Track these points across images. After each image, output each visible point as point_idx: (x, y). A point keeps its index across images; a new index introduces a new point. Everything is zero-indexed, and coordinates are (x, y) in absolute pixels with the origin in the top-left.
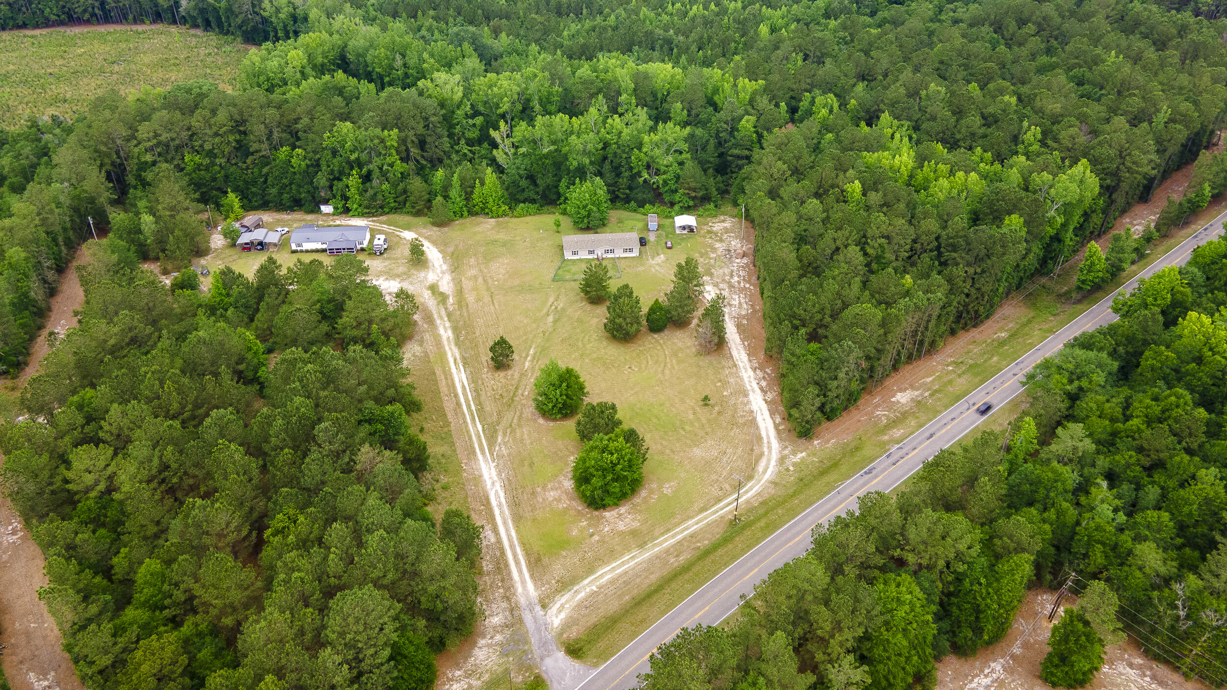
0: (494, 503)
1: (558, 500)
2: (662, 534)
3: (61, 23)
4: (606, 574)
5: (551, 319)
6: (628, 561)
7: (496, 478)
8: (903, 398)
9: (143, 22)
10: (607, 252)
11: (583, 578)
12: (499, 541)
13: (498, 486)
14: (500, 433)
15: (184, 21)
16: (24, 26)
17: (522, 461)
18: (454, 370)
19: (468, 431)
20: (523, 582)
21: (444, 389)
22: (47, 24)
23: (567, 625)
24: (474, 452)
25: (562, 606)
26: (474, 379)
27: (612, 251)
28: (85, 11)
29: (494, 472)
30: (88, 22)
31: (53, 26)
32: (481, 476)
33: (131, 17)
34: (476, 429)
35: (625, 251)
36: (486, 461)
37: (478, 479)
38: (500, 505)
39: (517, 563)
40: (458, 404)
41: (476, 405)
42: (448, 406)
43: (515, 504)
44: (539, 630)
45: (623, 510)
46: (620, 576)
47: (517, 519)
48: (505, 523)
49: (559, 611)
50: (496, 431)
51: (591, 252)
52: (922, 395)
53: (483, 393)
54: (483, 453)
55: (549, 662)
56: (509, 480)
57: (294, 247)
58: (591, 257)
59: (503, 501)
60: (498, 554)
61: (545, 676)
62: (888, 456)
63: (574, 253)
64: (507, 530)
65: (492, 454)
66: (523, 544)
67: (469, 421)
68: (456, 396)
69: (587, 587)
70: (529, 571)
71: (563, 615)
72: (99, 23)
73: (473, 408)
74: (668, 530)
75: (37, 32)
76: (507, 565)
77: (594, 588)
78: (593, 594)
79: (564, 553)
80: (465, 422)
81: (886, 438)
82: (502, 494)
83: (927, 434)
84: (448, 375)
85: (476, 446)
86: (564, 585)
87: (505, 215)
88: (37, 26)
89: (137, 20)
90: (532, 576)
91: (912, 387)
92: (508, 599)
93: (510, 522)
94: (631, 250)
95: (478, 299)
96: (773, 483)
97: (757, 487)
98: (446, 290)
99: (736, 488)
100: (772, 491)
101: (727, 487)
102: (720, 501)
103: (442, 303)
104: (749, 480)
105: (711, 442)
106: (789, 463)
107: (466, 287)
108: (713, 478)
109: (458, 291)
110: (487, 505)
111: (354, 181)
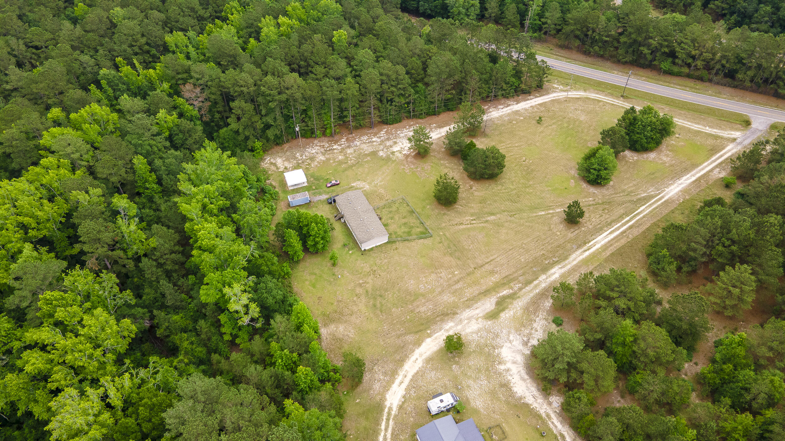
0: (694, 179)
1: (667, 156)
4: (696, 127)
5: (492, 218)
6: (681, 122)
7: (676, 185)
11: (706, 133)
12: (716, 167)
13: (680, 182)
14: (639, 197)
17: (652, 179)
18: (598, 246)
19: (651, 212)
20: (730, 151)
21: (623, 242)
23: (737, 130)
24: (665, 201)
25: (728, 134)
26: (599, 230)
29: (672, 187)
32: (681, 191)
34: (644, 210)
36: (667, 194)
37: (685, 191)
38: (694, 175)
39: (721, 156)
40: (631, 227)
41: (623, 218)
42: (636, 232)
43: (686, 170)
44: (749, 137)
46: (692, 122)
47: (694, 166)
48: (703, 169)
49: (731, 134)
50: (639, 199)
53: (609, 220)
54: (663, 197)
55: (760, 128)
56: (672, 178)
59: (688, 176)
60: (724, 165)
61: (768, 127)
64: (706, 167)
65: (660, 194)
66: (708, 159)
67: (641, 215)
68: (624, 232)
69: (708, 130)
70: (721, 151)
71: (733, 133)
73: (628, 218)
77: (707, 128)
78: (710, 127)
79: (699, 143)
80: (644, 217)
82: (685, 178)
84: (605, 247)
85: (659, 203)
86: (716, 137)
90: (723, 149)
93: (700, 168)
95: (492, 272)
96: (585, 90)
97: (593, 95)
98: (489, 304)
99: (599, 101)
100: (592, 90)
101: (601, 104)
102: (613, 104)
103: (513, 297)
104: (589, 98)
105: (570, 115)
106: (565, 89)
107: (475, 290)
108: (598, 109)
109: (486, 293)
110: (698, 180)
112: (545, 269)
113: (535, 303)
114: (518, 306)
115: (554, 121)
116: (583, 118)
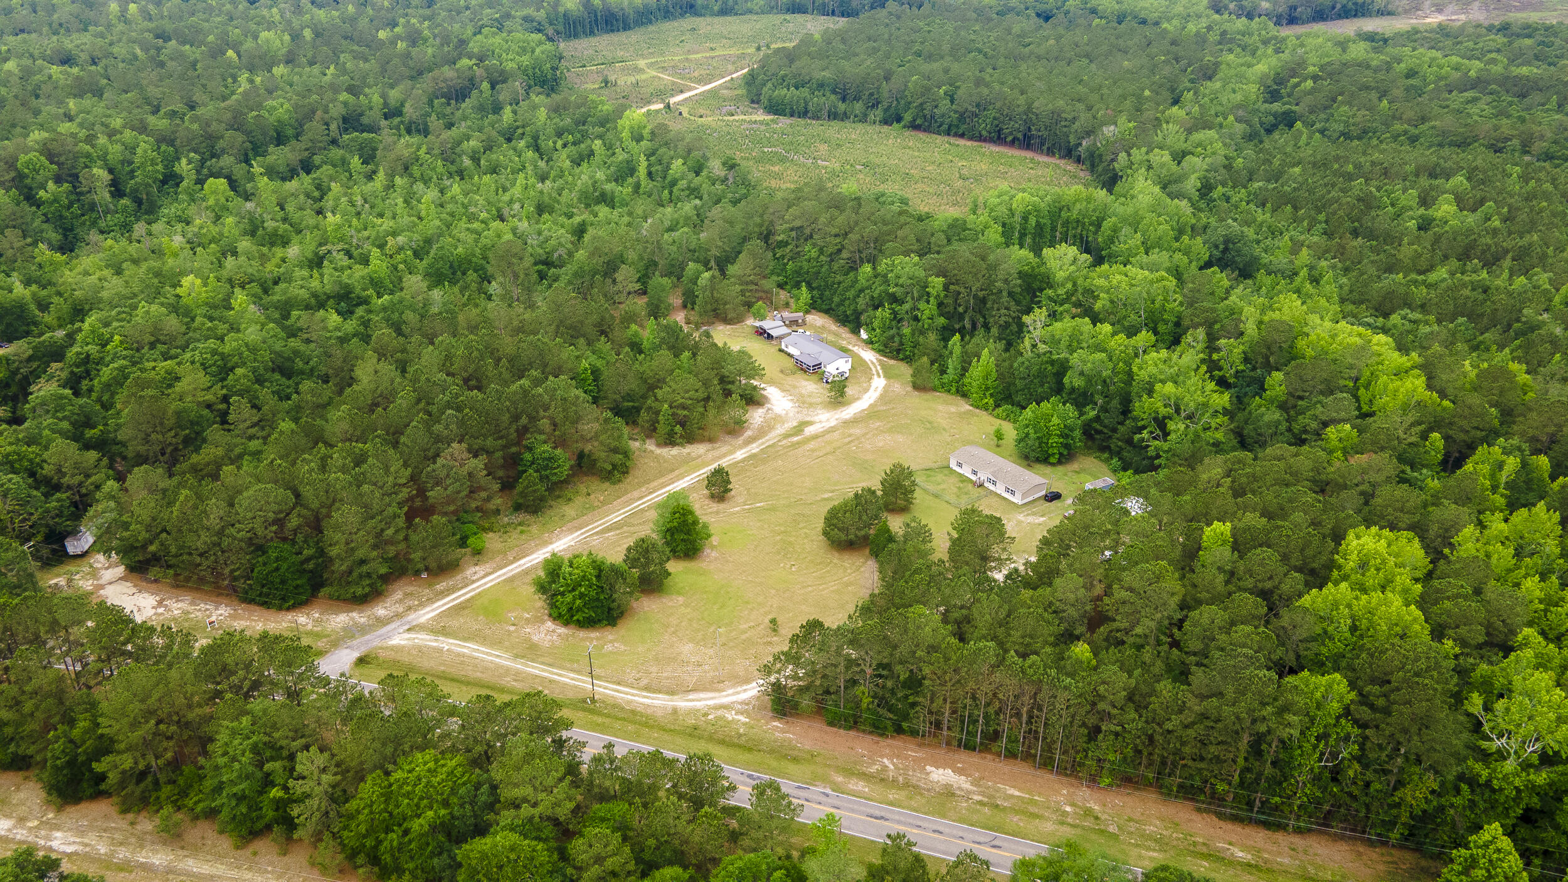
0: (522, 562)
2: (543, 663)
3: (990, 140)
4: (468, 648)
5: (826, 496)
6: (493, 655)
7: (554, 551)
8: (941, 775)
9: (1054, 155)
10: (989, 480)
11: (456, 638)
12: (474, 582)
14: (618, 532)
15: (1078, 160)
16: (962, 136)
18: (687, 478)
19: (607, 516)
20: (434, 610)
21: (654, 484)
22: (981, 139)
23: (394, 648)
24: (583, 528)
25: (415, 638)
27: (994, 483)
28: (1011, 133)
29: (561, 547)
30: (1012, 144)
31: (985, 141)
32: (552, 543)
33: (1045, 148)
34: (615, 518)
35: (1007, 490)
36: (576, 537)
37: (546, 543)
38: (520, 565)
39: (454, 599)
40: (639, 499)
41: (647, 506)
42: (635, 494)
43: (528, 572)
44: (380, 636)
45: (562, 630)
46: (471, 657)
47: (511, 580)
48: (500, 576)
49: (409, 639)
50: (618, 529)
51: (975, 473)
52: (969, 792)
54: (583, 533)
55: (344, 652)
57: (783, 347)
58: (974, 478)
59: (528, 565)
61: (328, 655)
62: (799, 787)
63: (960, 465)
64: (492, 580)
65: (587, 537)
66: (480, 594)
67: (622, 511)
69: (447, 644)
70: (450, 608)
71: (404, 642)
72: (1020, 148)
73: (642, 506)
74: (550, 665)
75: (969, 143)
76: (448, 595)
77: (447, 648)
78: (439, 650)
79: (481, 618)
80: (618, 511)
81: (840, 779)
82: (536, 562)
83: (877, 813)
84: (677, 478)
85: (590, 527)
86: (442, 631)
87: (985, 408)
88: (971, 139)
89: (1050, 152)
90: (445, 611)
91: (976, 782)
92: (410, 608)
93: (503, 578)
94: (1013, 493)
95: (813, 451)
96: (675, 711)
97: (659, 702)
98: (809, 431)
99: (647, 688)
100: (660, 713)
101: (644, 682)
102: (619, 684)
103: (787, 436)
104: (667, 693)
105: (711, 652)
106: (720, 713)
107: (828, 437)
108: (654, 669)
109: (815, 437)
110: (516, 559)
111: (883, 313)
112: (752, 457)
113: (762, 432)
114: (780, 430)
115: (743, 637)
116: (687, 648)
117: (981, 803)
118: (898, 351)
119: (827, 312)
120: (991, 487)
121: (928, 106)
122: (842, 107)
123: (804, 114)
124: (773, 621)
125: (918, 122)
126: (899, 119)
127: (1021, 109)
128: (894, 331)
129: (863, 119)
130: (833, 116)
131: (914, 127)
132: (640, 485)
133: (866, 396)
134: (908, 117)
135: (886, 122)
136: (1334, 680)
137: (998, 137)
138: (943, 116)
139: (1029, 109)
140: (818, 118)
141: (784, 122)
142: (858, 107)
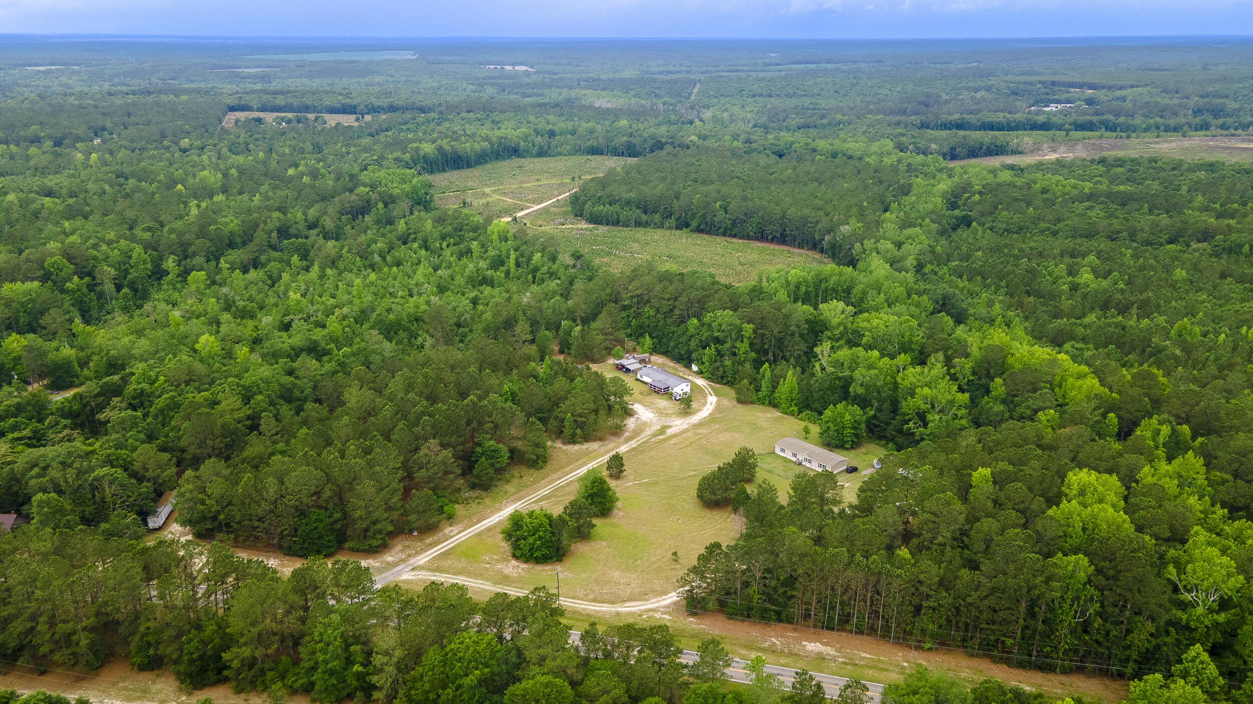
0: (484, 523)
2: (515, 587)
3: (756, 239)
4: (459, 579)
5: (692, 473)
7: (506, 515)
8: (813, 647)
9: (803, 248)
10: (806, 460)
11: (448, 573)
12: (452, 537)
13: (500, 518)
14: (549, 501)
15: (822, 251)
16: (735, 236)
18: (589, 465)
19: (539, 490)
20: (427, 556)
21: (567, 469)
22: (748, 238)
23: (404, 581)
24: (522, 500)
25: (419, 575)
27: (810, 462)
28: (771, 233)
29: (510, 513)
30: (772, 241)
31: (752, 239)
33: (796, 243)
34: (543, 492)
36: (518, 506)
38: (482, 526)
39: (441, 549)
40: (561, 478)
41: (565, 484)
42: (554, 476)
44: (393, 574)
45: (524, 566)
47: (479, 534)
48: (470, 532)
49: (415, 575)
50: (550, 498)
51: (795, 455)
52: (835, 656)
54: (525, 502)
57: (639, 377)
58: (794, 459)
59: (489, 525)
63: (783, 450)
64: (464, 535)
65: (526, 505)
66: (459, 544)
67: (547, 488)
68: (565, 475)
69: (442, 577)
70: (439, 554)
71: (410, 578)
72: (778, 243)
73: (561, 484)
74: (521, 588)
75: (740, 241)
76: (435, 546)
77: (444, 580)
79: (463, 560)
81: (744, 652)
82: (494, 522)
83: (775, 672)
84: (583, 465)
85: (528, 498)
86: (437, 569)
87: (792, 414)
88: (742, 238)
89: (801, 246)
90: (436, 556)
91: (839, 650)
92: (409, 556)
93: (473, 534)
94: (824, 467)
95: (675, 444)
96: (618, 614)
97: (605, 609)
98: (670, 432)
99: (594, 600)
100: (607, 616)
101: (591, 596)
102: (574, 598)
103: (654, 435)
104: (609, 603)
105: (634, 576)
106: (650, 614)
107: (684, 435)
108: (595, 588)
109: (675, 436)
110: (479, 521)
111: (710, 352)
112: (633, 449)
113: (636, 433)
114: (648, 432)
115: (655, 566)
116: (616, 574)
117: (844, 663)
118: (722, 378)
119: (665, 353)
120: (808, 465)
121: (709, 216)
122: (644, 218)
123: (617, 223)
124: (675, 554)
125: (702, 227)
126: (687, 225)
127: (778, 216)
128: (718, 364)
129: (661, 226)
130: (639, 224)
131: (699, 230)
132: (557, 470)
133: (705, 408)
134: (694, 223)
135: (678, 228)
136: (1079, 559)
137: (761, 236)
138: (720, 222)
139: (784, 216)
140: (627, 226)
141: (602, 229)
142: (657, 217)
